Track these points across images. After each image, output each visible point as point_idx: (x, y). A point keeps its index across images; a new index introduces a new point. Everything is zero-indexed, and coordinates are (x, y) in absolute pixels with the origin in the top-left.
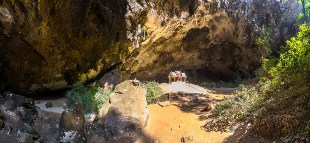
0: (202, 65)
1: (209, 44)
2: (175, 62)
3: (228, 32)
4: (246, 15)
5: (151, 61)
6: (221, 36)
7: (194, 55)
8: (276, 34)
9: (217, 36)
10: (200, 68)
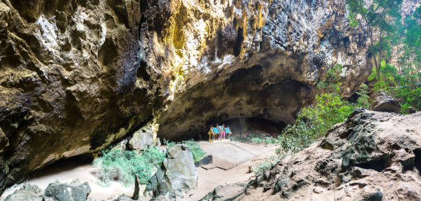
0: (253, 113)
1: (263, 85)
2: (215, 110)
3: (288, 69)
4: (311, 45)
5: (183, 110)
6: (278, 74)
7: (242, 100)
8: (360, 63)
9: (273, 75)
10: (251, 116)
